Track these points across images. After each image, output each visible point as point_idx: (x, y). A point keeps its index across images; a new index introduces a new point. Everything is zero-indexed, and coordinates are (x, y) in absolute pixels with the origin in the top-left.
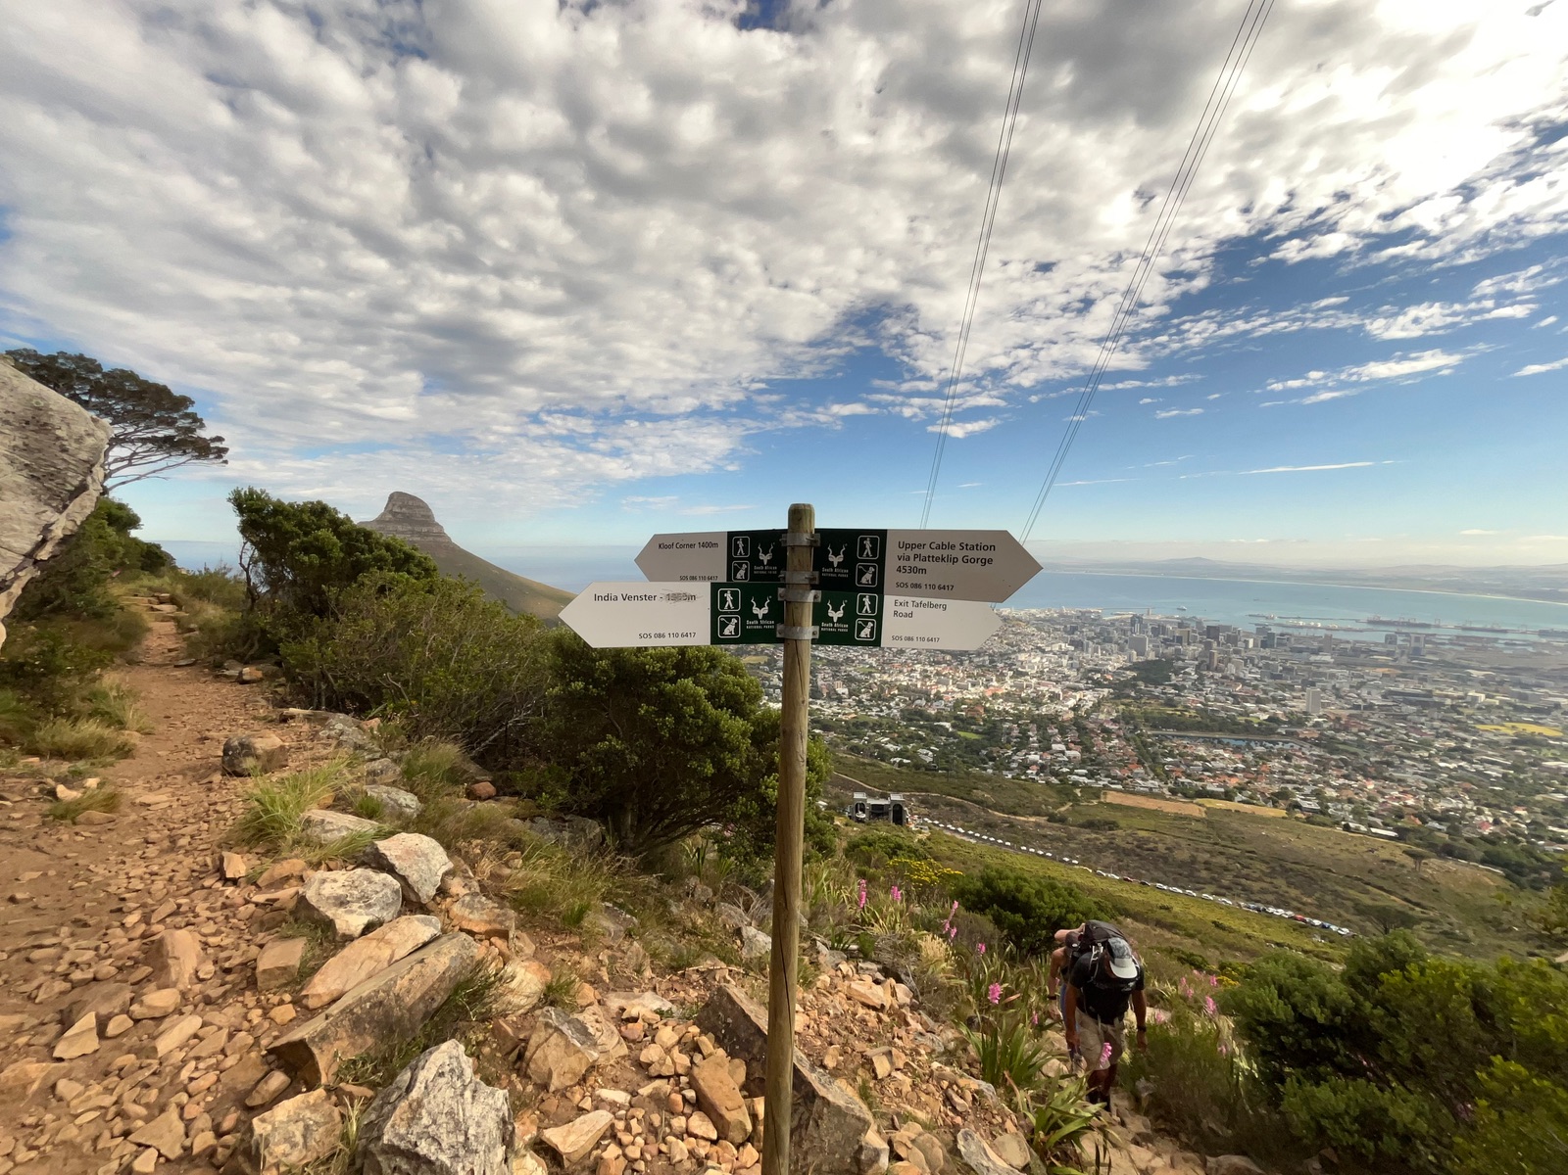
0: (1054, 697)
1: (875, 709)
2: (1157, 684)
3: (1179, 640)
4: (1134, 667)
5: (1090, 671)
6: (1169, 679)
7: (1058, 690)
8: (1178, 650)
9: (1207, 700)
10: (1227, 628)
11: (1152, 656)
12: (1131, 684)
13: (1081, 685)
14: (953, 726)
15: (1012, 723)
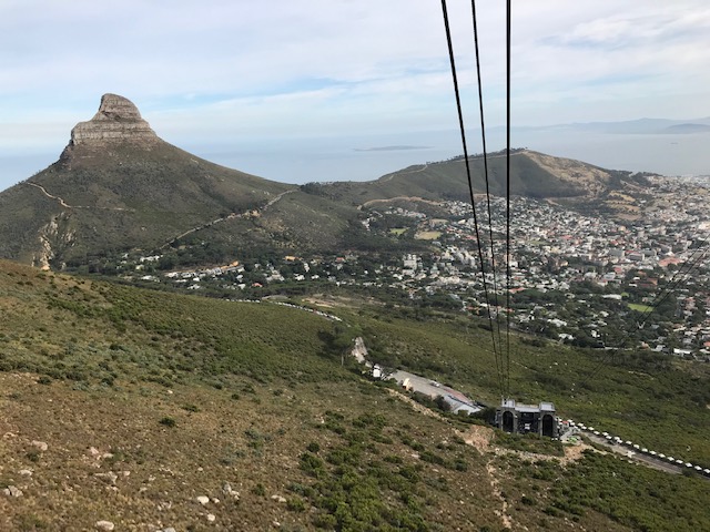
1: (544, 282)
14: (624, 298)
15: (688, 295)
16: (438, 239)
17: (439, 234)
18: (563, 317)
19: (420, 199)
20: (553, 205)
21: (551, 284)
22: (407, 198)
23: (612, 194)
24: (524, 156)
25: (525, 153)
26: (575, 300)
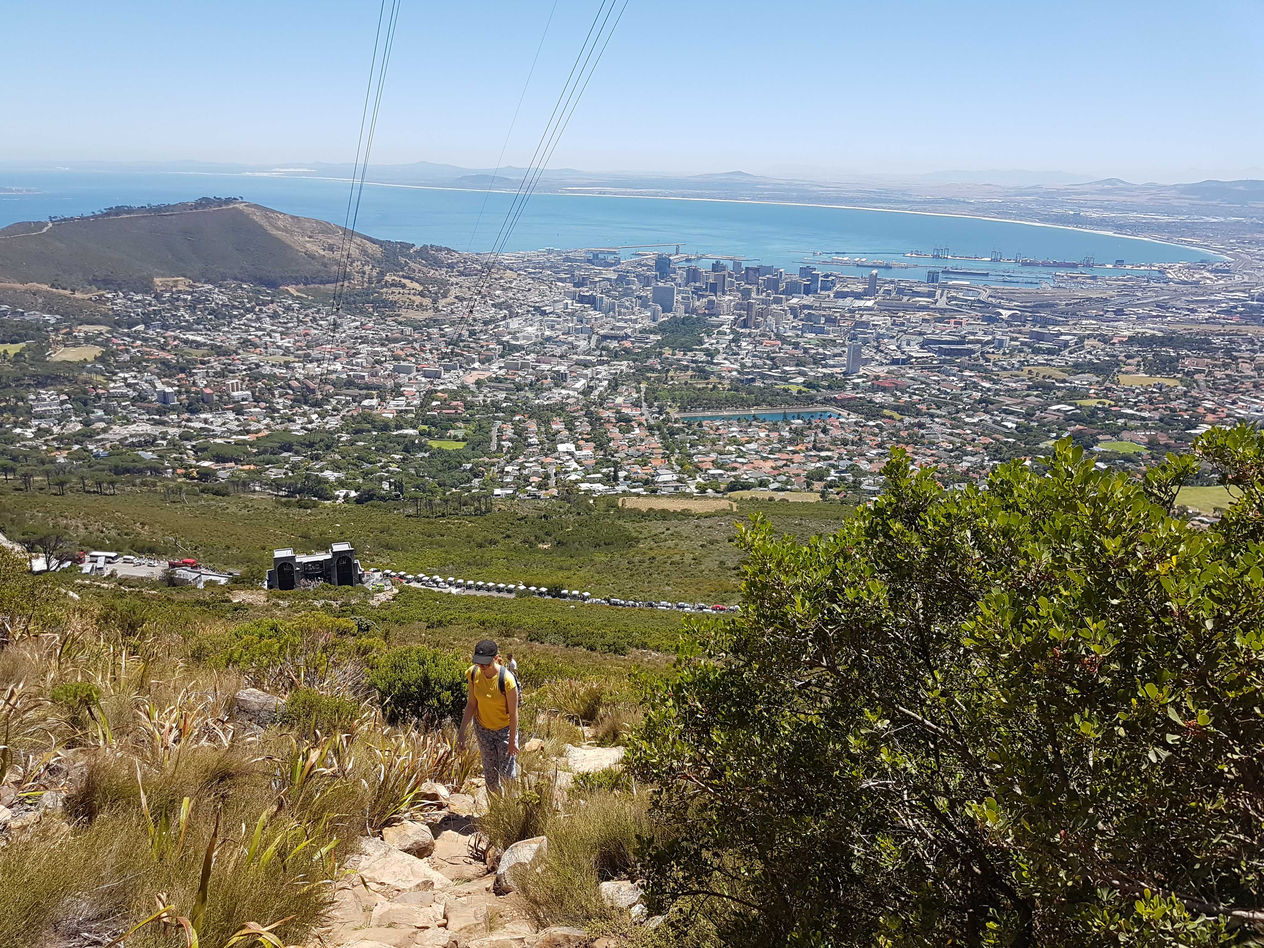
0: (560, 379)
1: (300, 421)
2: (687, 349)
3: (713, 288)
4: (661, 329)
5: (605, 337)
6: (701, 343)
7: (563, 369)
8: (711, 302)
9: (743, 365)
10: (769, 270)
11: (680, 313)
12: (656, 351)
13: (594, 359)
14: (422, 434)
15: (505, 421)
16: (99, 359)
17: (97, 351)
18: (337, 468)
19: (45, 287)
20: (298, 297)
21: (311, 422)
22: (18, 286)
23: (388, 278)
24: (240, 212)
25: (241, 206)
26: (352, 443)
